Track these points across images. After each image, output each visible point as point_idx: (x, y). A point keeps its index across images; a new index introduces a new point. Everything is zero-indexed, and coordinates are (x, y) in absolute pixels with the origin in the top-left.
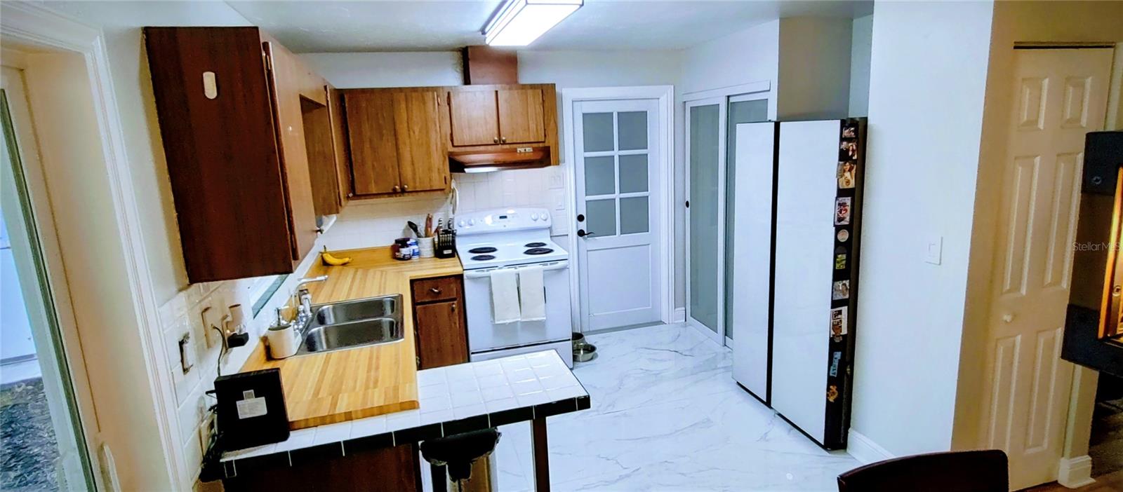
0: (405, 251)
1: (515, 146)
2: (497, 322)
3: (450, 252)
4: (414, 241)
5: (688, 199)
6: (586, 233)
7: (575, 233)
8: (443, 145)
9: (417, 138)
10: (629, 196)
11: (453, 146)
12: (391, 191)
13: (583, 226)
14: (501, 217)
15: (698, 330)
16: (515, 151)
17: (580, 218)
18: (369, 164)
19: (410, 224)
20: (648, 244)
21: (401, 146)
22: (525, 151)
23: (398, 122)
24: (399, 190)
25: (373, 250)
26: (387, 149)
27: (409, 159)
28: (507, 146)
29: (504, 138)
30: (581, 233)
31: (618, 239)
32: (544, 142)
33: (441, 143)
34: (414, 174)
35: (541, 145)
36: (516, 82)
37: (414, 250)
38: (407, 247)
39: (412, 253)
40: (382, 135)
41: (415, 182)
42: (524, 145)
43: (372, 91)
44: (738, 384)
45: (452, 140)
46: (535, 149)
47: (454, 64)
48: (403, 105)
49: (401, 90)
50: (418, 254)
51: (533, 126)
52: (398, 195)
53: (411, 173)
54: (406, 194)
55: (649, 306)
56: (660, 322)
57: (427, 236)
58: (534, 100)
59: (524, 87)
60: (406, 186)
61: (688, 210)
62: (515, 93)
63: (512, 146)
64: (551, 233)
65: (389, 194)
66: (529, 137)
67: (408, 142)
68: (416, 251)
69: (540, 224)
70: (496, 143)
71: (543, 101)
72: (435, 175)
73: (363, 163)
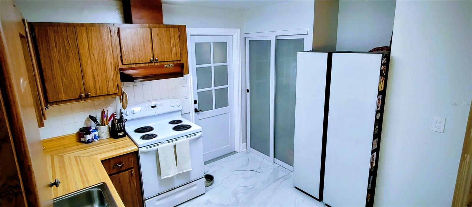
0: (88, 137)
1: (163, 63)
2: (162, 178)
3: (122, 134)
4: (94, 128)
5: (248, 88)
6: (198, 110)
7: (194, 111)
8: (116, 64)
9: (96, 59)
10: (219, 88)
11: (123, 64)
12: (77, 98)
13: (197, 106)
14: (152, 107)
15: (255, 154)
16: (163, 66)
17: (195, 102)
18: (58, 78)
19: (91, 117)
20: (228, 113)
21: (84, 65)
22: (170, 67)
23: (81, 48)
24: (84, 97)
25: (62, 138)
26: (73, 68)
27: (91, 74)
28: (158, 64)
29: (157, 59)
30: (196, 111)
31: (214, 111)
32: (180, 60)
33: (114, 62)
34: (95, 83)
35: (178, 62)
36: (162, 23)
37: (95, 135)
38: (90, 134)
39: (94, 137)
40: (68, 58)
41: (96, 90)
42: (169, 63)
43: (58, 24)
44: (296, 188)
45: (122, 61)
46: (175, 65)
47: (117, 9)
48: (85, 36)
49: (82, 25)
50: (99, 137)
51: (174, 51)
52: (83, 100)
53: (92, 84)
54: (90, 98)
55: (229, 144)
56: (234, 152)
57: (103, 124)
58: (174, 35)
59: (167, 26)
60: (89, 93)
61: (248, 94)
62: (163, 30)
63: (161, 63)
64: (181, 112)
65: (76, 100)
66: (172, 57)
67: (89, 61)
68: (97, 135)
69: (176, 109)
70: (151, 62)
71: (179, 35)
72: (111, 84)
73: (54, 78)
